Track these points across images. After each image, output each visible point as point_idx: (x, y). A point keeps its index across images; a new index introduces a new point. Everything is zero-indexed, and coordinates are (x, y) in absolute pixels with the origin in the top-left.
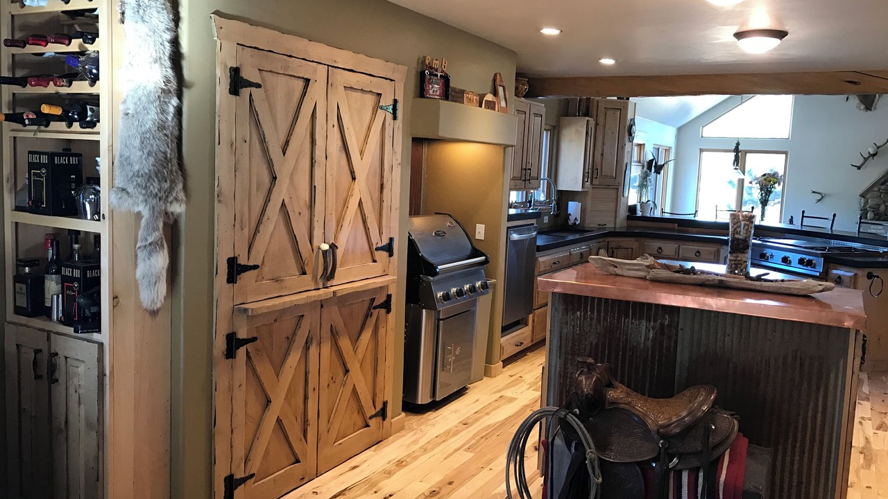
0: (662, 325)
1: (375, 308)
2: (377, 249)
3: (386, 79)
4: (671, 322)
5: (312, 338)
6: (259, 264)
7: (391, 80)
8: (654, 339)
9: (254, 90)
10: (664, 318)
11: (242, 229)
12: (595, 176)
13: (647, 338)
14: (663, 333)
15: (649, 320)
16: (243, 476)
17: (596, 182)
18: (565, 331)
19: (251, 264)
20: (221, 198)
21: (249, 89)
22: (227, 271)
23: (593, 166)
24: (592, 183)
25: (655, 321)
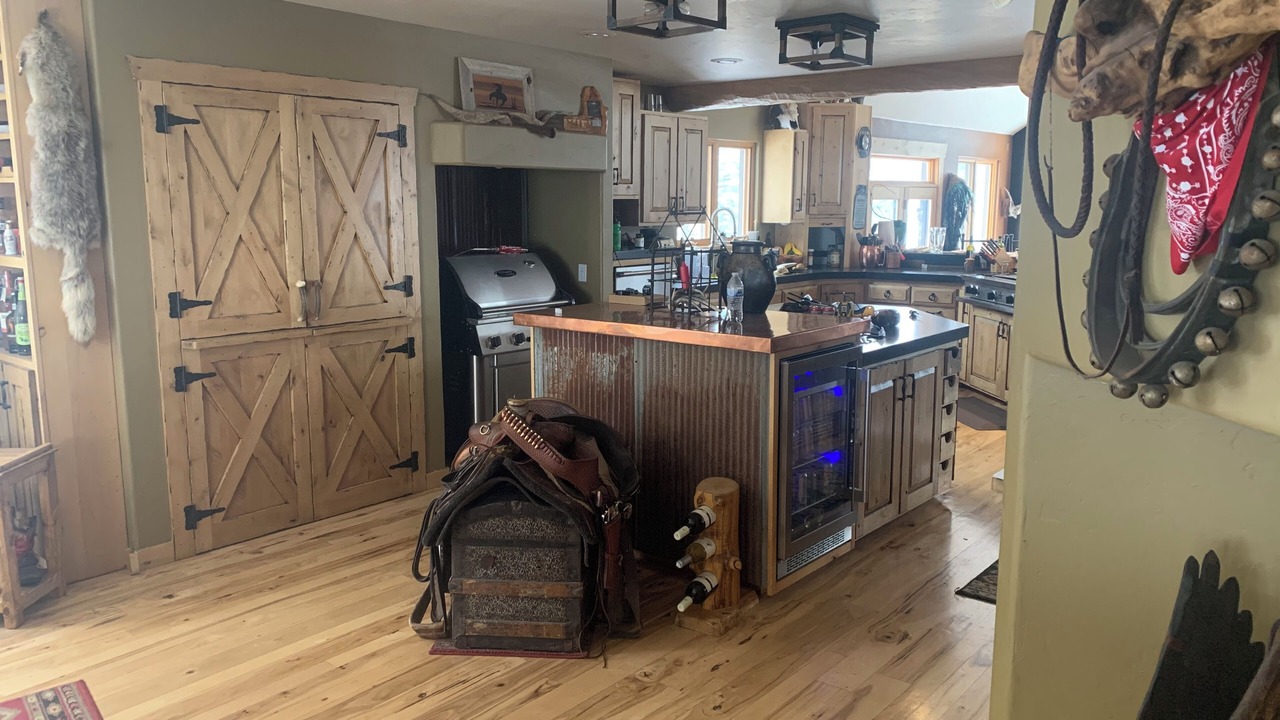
0: (622, 357)
1: (387, 351)
2: (386, 288)
3: (385, 103)
4: (629, 354)
5: (294, 379)
6: (213, 299)
7: (393, 104)
8: (616, 373)
9: (189, 127)
10: (623, 351)
11: (186, 265)
12: (812, 203)
13: (610, 373)
14: (622, 366)
15: (611, 353)
16: (208, 508)
17: (814, 210)
18: (546, 368)
19: (201, 298)
20: (155, 235)
21: (183, 126)
22: (169, 306)
23: (808, 190)
24: (808, 212)
25: (616, 355)
